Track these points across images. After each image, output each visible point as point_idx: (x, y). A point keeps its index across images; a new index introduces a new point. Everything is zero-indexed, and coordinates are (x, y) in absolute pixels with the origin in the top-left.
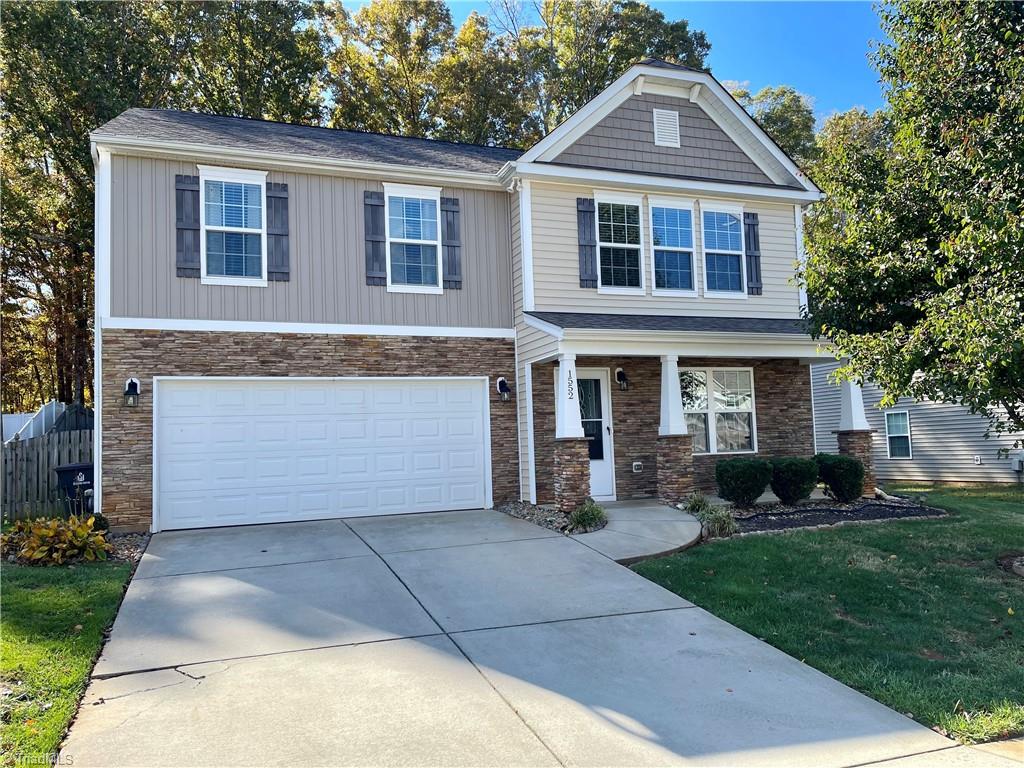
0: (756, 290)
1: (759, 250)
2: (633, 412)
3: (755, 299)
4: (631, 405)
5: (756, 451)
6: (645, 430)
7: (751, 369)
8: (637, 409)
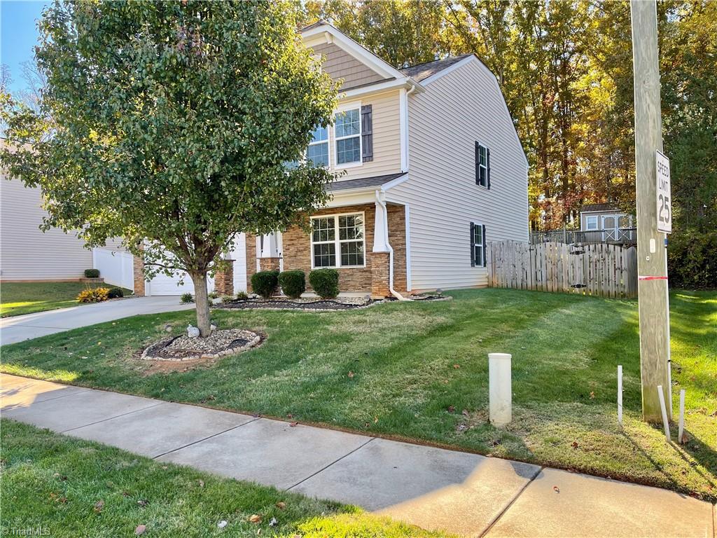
0: (369, 157)
1: (372, 130)
2: (293, 244)
3: (369, 165)
4: (292, 240)
5: (365, 266)
6: (299, 254)
7: (363, 213)
8: (295, 242)
